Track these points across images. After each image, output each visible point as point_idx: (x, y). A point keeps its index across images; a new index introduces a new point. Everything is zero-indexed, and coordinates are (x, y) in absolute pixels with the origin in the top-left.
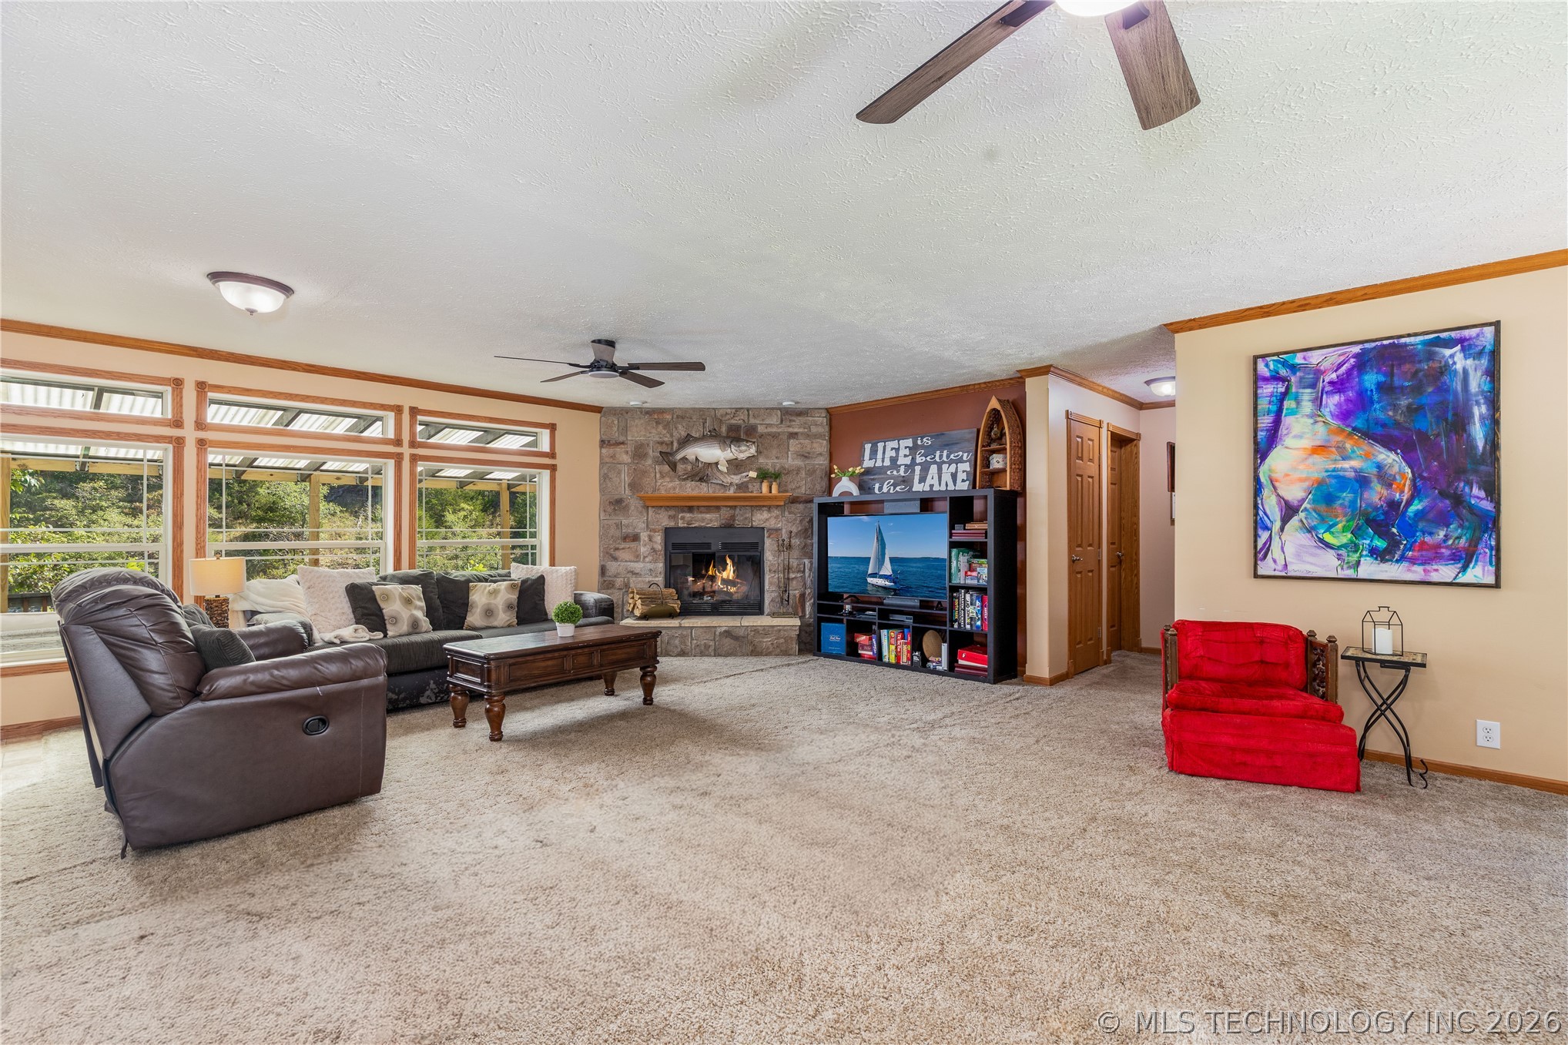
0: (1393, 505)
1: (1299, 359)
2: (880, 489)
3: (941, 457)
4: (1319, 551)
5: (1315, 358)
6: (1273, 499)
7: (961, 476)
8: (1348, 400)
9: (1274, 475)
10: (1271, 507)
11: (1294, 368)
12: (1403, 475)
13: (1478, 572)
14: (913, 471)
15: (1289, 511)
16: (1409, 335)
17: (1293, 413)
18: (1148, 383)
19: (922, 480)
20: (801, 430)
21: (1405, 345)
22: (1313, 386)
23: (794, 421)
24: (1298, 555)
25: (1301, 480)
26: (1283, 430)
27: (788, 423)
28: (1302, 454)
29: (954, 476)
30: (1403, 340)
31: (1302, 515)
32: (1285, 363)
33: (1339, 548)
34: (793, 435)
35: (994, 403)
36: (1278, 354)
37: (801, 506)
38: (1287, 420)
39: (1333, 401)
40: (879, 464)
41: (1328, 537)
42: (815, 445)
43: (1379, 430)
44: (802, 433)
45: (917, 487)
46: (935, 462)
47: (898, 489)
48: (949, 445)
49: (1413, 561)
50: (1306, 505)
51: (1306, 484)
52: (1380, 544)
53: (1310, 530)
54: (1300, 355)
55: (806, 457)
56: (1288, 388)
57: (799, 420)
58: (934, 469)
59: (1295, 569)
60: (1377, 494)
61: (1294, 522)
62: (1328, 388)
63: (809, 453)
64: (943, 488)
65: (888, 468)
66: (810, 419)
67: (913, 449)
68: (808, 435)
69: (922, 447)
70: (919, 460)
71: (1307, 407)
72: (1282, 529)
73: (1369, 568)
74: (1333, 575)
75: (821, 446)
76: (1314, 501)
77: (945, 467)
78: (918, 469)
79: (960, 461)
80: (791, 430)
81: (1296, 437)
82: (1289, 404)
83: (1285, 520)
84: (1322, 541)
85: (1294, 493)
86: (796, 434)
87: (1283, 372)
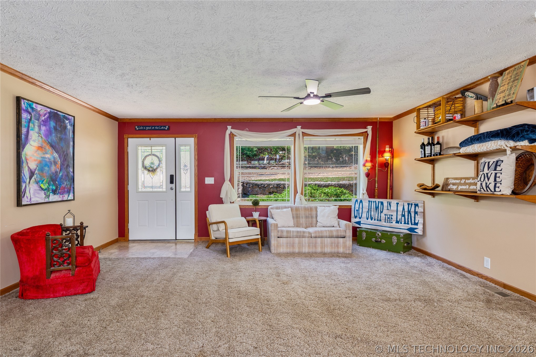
0: (56, 172)
1: (34, 105)
4: (40, 192)
5: (39, 108)
6: (27, 168)
8: (47, 130)
9: (28, 157)
10: (26, 173)
11: (32, 109)
12: (58, 161)
13: (71, 196)
15: (32, 174)
16: (60, 112)
17: (32, 130)
21: (59, 115)
22: (38, 120)
24: (34, 194)
25: (35, 160)
26: (29, 137)
28: (35, 149)
30: (59, 113)
31: (35, 176)
32: (30, 105)
33: (45, 189)
36: (28, 100)
38: (31, 132)
39: (43, 128)
41: (42, 186)
43: (53, 144)
49: (61, 193)
50: (36, 172)
51: (36, 162)
52: (54, 188)
53: (37, 183)
54: (34, 104)
56: (31, 117)
59: (34, 200)
60: (53, 168)
61: (33, 179)
62: (42, 123)
71: (37, 129)
72: (29, 182)
73: (53, 198)
74: (43, 201)
76: (39, 170)
81: (33, 141)
82: (31, 125)
83: (30, 178)
84: (40, 187)
85: (33, 165)
87: (30, 110)
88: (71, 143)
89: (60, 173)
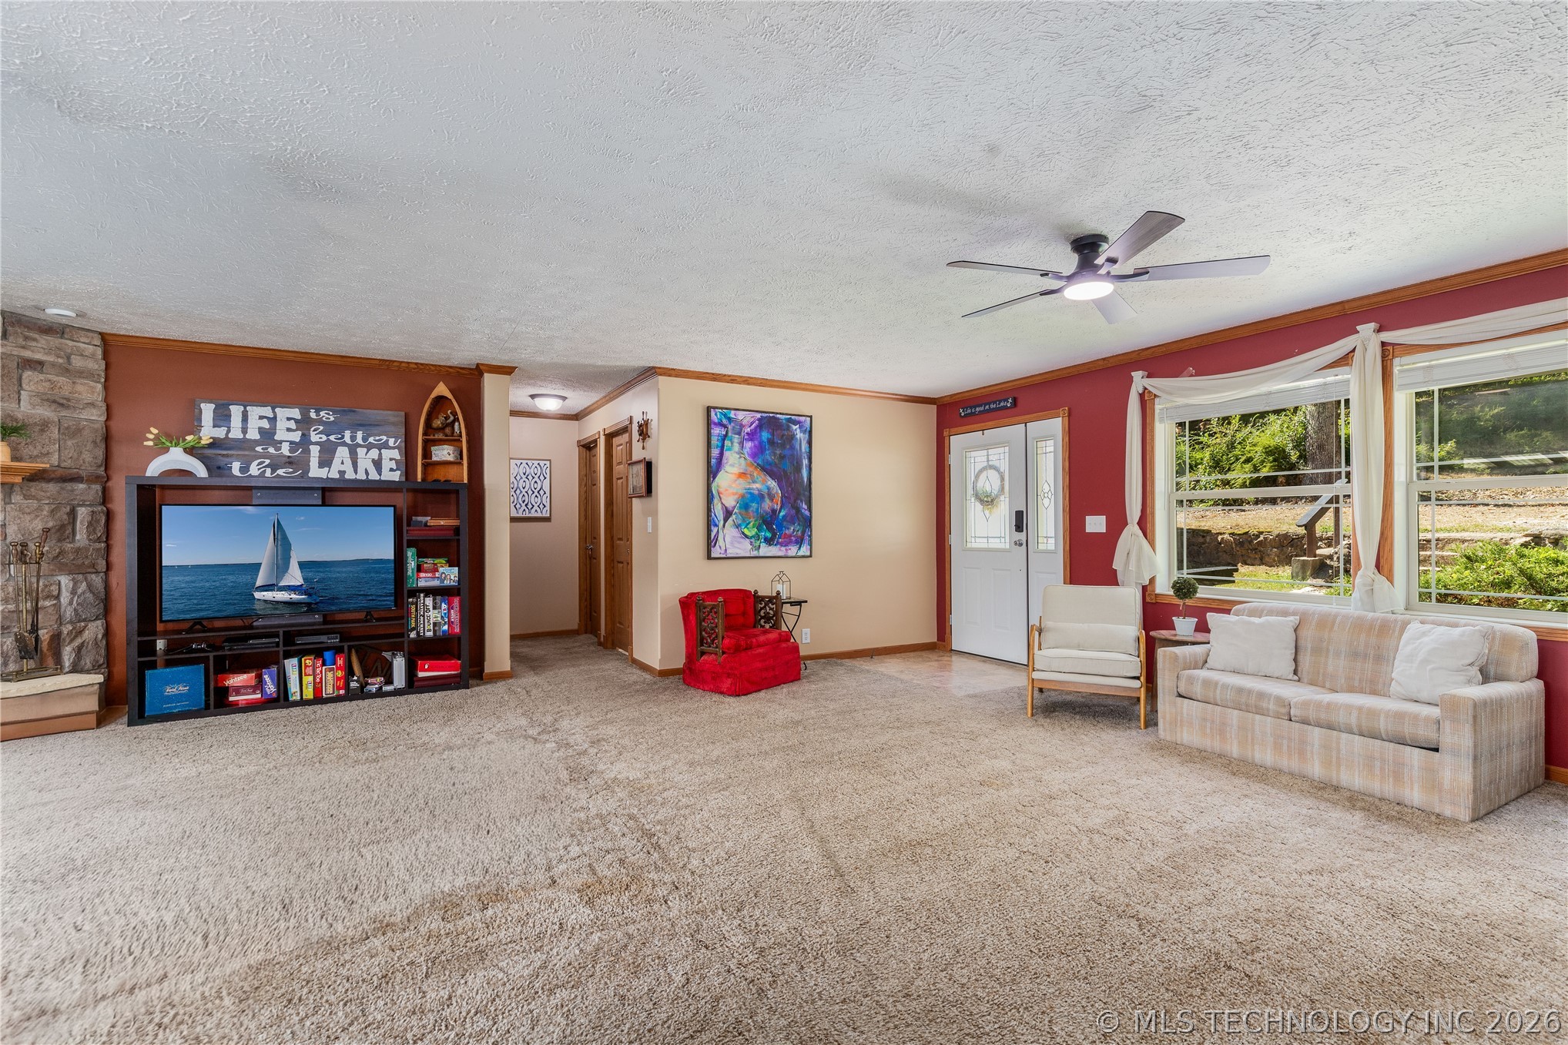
0: (774, 511)
1: (732, 415)
2: (244, 469)
3: (353, 438)
4: (742, 540)
5: (741, 415)
6: (720, 505)
7: (387, 465)
8: (755, 446)
9: (721, 490)
10: (718, 511)
11: (730, 419)
12: (777, 493)
13: (804, 550)
14: (308, 452)
15: (728, 514)
16: (780, 414)
17: (729, 449)
18: (533, 396)
19: (325, 463)
20: (51, 358)
21: (778, 419)
22: (739, 434)
23: (35, 340)
24: (732, 543)
25: (734, 494)
26: (724, 461)
27: (21, 341)
28: (733, 477)
29: (378, 464)
30: (778, 416)
31: (734, 516)
32: (725, 415)
33: (751, 537)
34: (37, 365)
35: (441, 389)
36: (722, 408)
37: (52, 488)
38: (727, 454)
39: (749, 445)
40: (236, 433)
41: (746, 531)
42: (79, 388)
43: (768, 467)
44: (53, 365)
45: (316, 472)
46: (344, 444)
47: (281, 472)
48: (368, 426)
49: (781, 544)
50: (735, 510)
51: (736, 497)
52: (769, 535)
53: (738, 526)
54: (733, 412)
55: (62, 405)
56: (727, 432)
57: (44, 341)
58: (342, 452)
59: (731, 552)
60: (767, 505)
61: (730, 521)
62: (746, 437)
63: (68, 400)
64: (361, 476)
65: (256, 443)
66: (70, 343)
67: (304, 423)
68: (67, 370)
69: (320, 422)
70: (314, 437)
71: (736, 447)
72: (724, 526)
73: (765, 550)
74: (748, 555)
75: (92, 392)
76: (740, 508)
77: (361, 452)
78: (315, 450)
79: (386, 446)
80: (27, 354)
81: (731, 465)
82: (727, 443)
83: (726, 520)
84: (743, 533)
85: (730, 502)
86: (41, 363)
87: (725, 421)
88: (805, 462)
89: (780, 512)
